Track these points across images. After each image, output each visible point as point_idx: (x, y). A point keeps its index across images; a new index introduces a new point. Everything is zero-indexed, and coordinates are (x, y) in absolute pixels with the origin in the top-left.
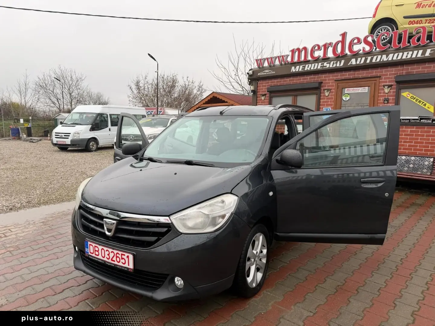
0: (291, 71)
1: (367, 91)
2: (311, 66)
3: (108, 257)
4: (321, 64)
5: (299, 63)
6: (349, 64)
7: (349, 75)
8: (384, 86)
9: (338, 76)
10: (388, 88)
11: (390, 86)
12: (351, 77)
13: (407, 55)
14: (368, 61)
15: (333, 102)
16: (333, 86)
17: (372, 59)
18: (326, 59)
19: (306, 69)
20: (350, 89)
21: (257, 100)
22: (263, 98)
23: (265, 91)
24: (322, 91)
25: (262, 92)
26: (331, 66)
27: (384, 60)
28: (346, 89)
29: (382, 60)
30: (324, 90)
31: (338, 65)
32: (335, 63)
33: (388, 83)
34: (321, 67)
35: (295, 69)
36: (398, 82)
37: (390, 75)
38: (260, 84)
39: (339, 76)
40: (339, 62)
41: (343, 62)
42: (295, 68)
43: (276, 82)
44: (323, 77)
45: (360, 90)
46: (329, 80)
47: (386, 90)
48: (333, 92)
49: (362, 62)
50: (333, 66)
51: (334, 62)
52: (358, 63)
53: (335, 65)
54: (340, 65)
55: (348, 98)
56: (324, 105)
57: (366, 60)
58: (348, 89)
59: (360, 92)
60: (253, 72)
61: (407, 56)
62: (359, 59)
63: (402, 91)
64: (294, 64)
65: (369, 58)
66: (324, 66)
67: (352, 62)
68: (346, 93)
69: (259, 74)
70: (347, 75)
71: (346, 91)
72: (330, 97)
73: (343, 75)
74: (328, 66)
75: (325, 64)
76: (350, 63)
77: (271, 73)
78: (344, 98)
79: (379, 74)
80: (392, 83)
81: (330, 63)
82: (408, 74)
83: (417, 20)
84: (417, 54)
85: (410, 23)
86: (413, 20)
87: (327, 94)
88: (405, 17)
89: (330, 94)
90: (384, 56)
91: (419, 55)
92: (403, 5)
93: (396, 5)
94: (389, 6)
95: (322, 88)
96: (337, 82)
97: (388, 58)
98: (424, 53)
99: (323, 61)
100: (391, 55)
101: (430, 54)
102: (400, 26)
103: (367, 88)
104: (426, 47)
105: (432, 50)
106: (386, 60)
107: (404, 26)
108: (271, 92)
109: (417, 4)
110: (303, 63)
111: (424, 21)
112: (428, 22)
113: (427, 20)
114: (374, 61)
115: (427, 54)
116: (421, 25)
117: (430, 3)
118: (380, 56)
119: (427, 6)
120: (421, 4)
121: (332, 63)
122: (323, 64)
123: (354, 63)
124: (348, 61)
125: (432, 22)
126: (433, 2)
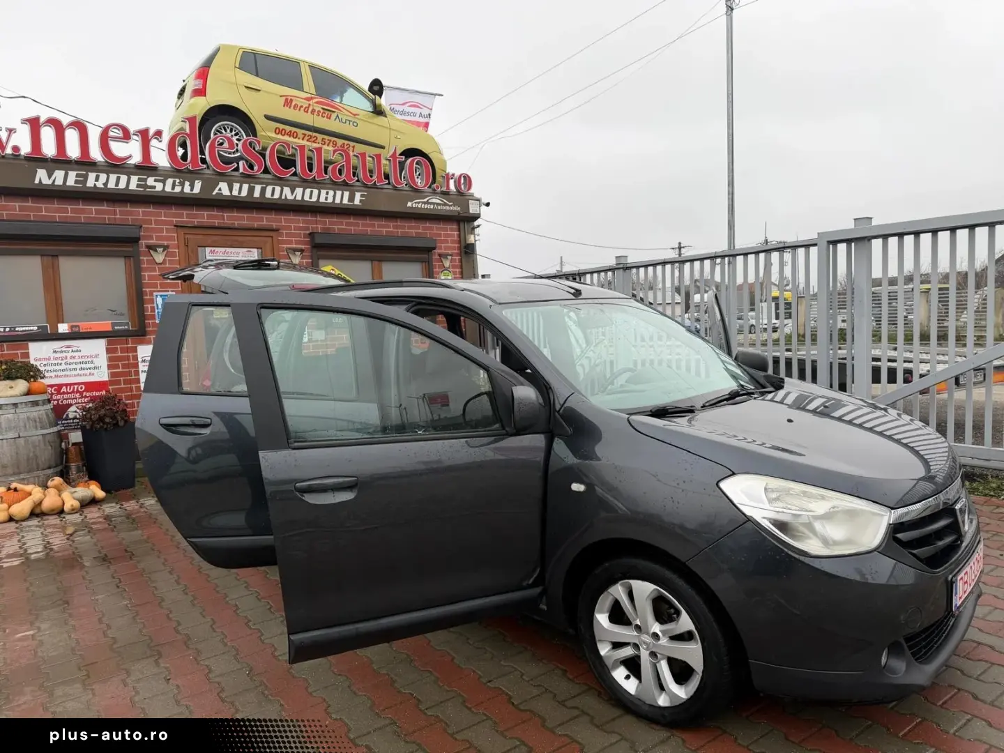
4: (139, 180)
5: (62, 162)
6: (214, 193)
7: (209, 217)
9: (181, 216)
11: (302, 251)
12: (216, 222)
16: (171, 238)
17: (263, 191)
18: (147, 168)
20: (217, 249)
24: (143, 249)
26: (168, 189)
27: (288, 198)
28: (207, 249)
30: (150, 247)
32: (177, 184)
33: (294, 246)
34: (138, 186)
36: (314, 246)
37: (296, 228)
39: (185, 216)
44: (140, 212)
45: (241, 254)
46: (159, 225)
47: (295, 260)
48: (173, 254)
51: (174, 182)
52: (235, 193)
53: (178, 189)
56: (155, 286)
57: (251, 190)
58: (213, 249)
59: (240, 258)
61: (326, 198)
62: (236, 186)
63: (320, 262)
64: (38, 160)
65: (258, 188)
66: (146, 186)
67: (220, 189)
68: (207, 257)
70: (205, 216)
71: (208, 253)
72: (167, 266)
73: (196, 216)
74: (159, 187)
76: (216, 191)
79: (274, 225)
80: (303, 247)
81: (164, 182)
82: (327, 233)
83: (288, 128)
84: (341, 198)
85: (278, 131)
86: (282, 126)
87: (159, 257)
88: (268, 118)
89: (167, 259)
90: (287, 190)
91: (345, 201)
92: (259, 90)
93: (247, 87)
94: (232, 83)
95: (143, 242)
96: (181, 231)
97: (294, 195)
98: (351, 198)
99: (141, 171)
100: (299, 191)
101: (361, 201)
102: (260, 133)
103: (255, 250)
104: (352, 188)
105: (362, 196)
106: (292, 198)
107: (267, 133)
109: (284, 98)
110: (76, 166)
111: (300, 136)
112: (307, 138)
113: (305, 135)
114: (268, 195)
115: (357, 202)
116: (296, 140)
117: (305, 104)
118: (278, 189)
119: (302, 109)
120: (291, 100)
121: (170, 182)
122: (145, 180)
123: (226, 192)
124: (209, 185)
125: (314, 142)
126: (310, 105)
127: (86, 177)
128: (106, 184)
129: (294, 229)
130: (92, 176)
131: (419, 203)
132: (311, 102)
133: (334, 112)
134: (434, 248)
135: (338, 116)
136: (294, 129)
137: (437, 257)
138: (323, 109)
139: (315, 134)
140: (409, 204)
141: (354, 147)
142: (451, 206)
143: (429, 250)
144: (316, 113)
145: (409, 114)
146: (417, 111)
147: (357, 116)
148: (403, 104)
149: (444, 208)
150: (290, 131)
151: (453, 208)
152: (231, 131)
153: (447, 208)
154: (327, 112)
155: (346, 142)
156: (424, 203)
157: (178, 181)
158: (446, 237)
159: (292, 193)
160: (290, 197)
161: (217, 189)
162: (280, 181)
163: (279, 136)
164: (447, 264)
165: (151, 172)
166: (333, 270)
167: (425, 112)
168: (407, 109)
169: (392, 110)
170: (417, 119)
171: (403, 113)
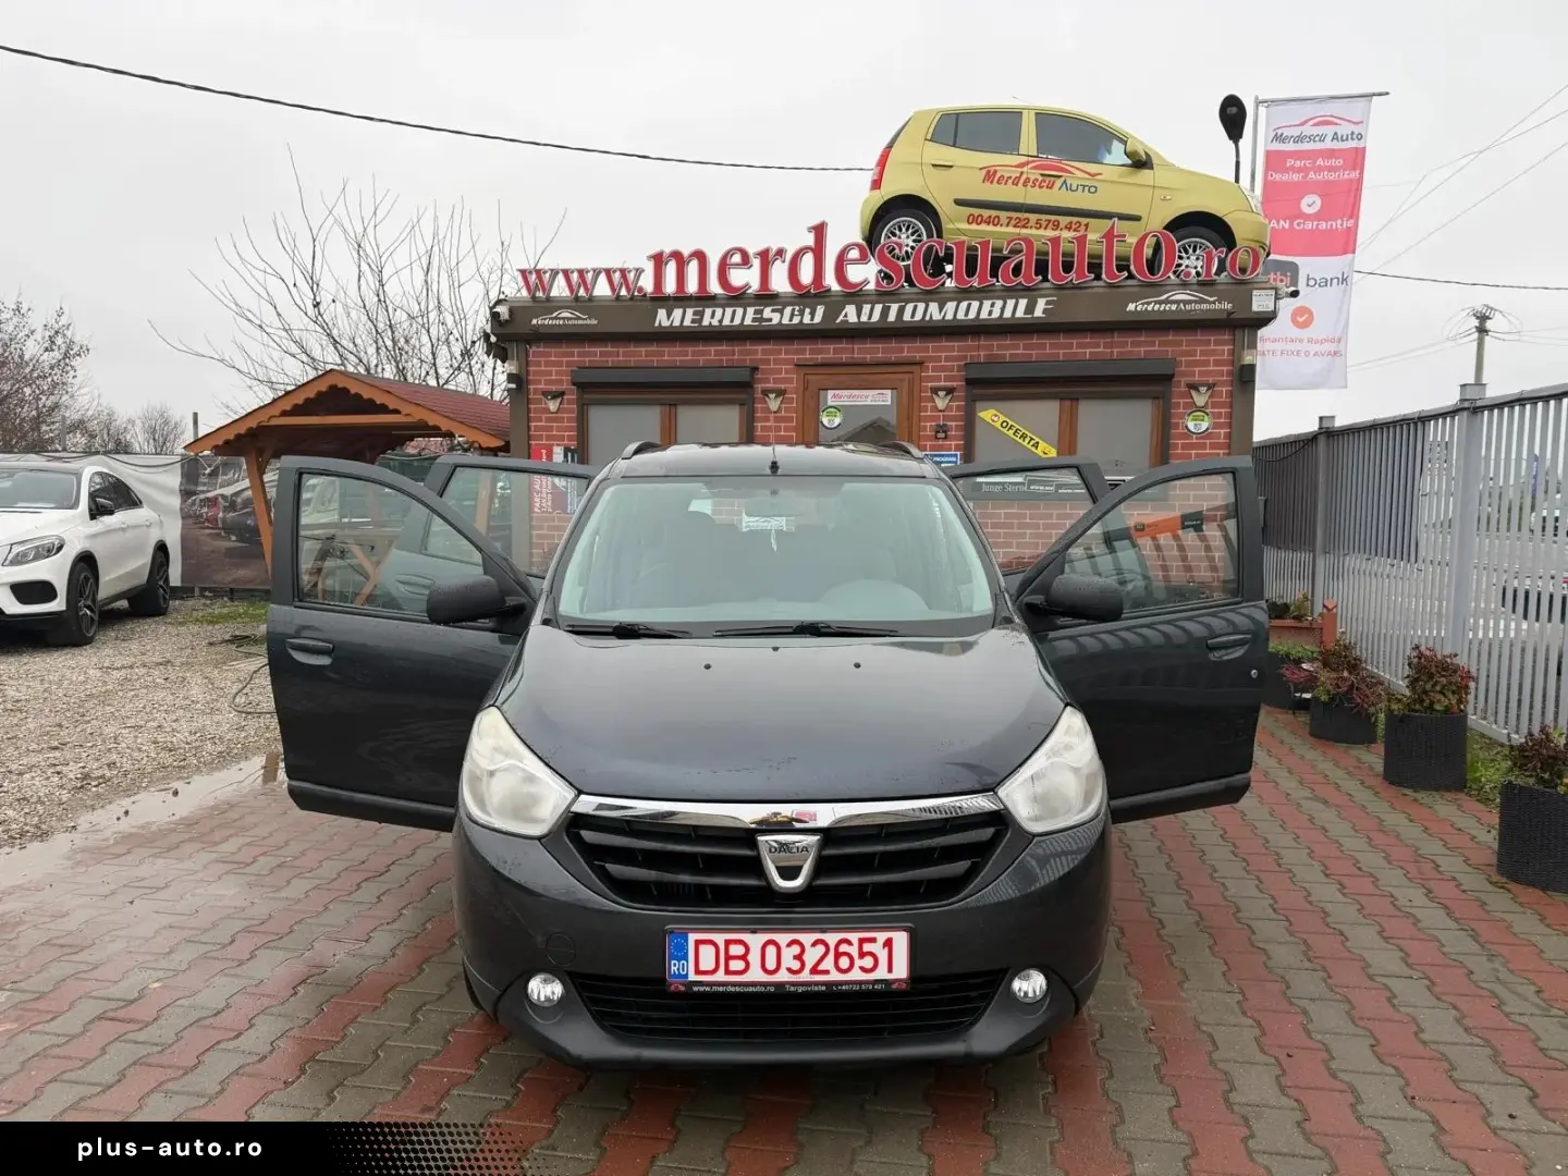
0: (657, 324)
1: (889, 403)
2: (723, 314)
3: (796, 965)
4: (756, 312)
5: (681, 299)
6: (838, 321)
7: (836, 351)
8: (935, 391)
9: (803, 352)
10: (946, 395)
11: (949, 391)
12: (844, 357)
13: (991, 310)
14: (892, 317)
15: (795, 429)
16: (790, 381)
17: (901, 311)
18: (766, 297)
19: (705, 322)
20: (841, 392)
21: (529, 410)
22: (553, 405)
23: (560, 382)
24: (758, 395)
25: (548, 382)
26: (785, 321)
27: (934, 318)
28: (829, 392)
29: (927, 318)
30: (766, 393)
31: (807, 319)
32: (796, 313)
33: (943, 383)
34: (754, 320)
35: (669, 318)
36: (970, 382)
37: (948, 359)
38: (535, 354)
39: (808, 352)
40: (808, 311)
41: (820, 310)
42: (669, 315)
43: (596, 354)
44: (758, 351)
45: (870, 398)
46: (778, 365)
47: (941, 402)
48: (791, 401)
49: (876, 317)
50: (791, 320)
51: (793, 310)
52: (864, 318)
53: (796, 320)
54: (812, 319)
55: (837, 421)
56: (767, 439)
57: (885, 312)
58: (837, 392)
59: (869, 403)
60: (511, 311)
61: (990, 313)
62: (866, 308)
63: (979, 405)
64: (660, 299)
65: (894, 308)
66: (762, 319)
67: (846, 316)
68: (830, 403)
69: (534, 322)
70: (830, 351)
71: (832, 397)
72: (782, 414)
73: (820, 352)
74: (776, 318)
75: (767, 312)
76: (841, 318)
77: (580, 322)
78: (825, 420)
79: (918, 356)
80: (956, 384)
81: (781, 312)
82: (992, 362)
83: (986, 213)
84: (1015, 309)
85: (972, 219)
86: (976, 211)
87: (774, 403)
88: (959, 202)
89: (783, 406)
90: (934, 307)
91: (1020, 313)
92: (951, 167)
93: (934, 165)
94: (917, 163)
95: (759, 387)
96: (804, 371)
97: (943, 314)
98: (1030, 309)
99: (760, 301)
100: (951, 306)
101: (1045, 311)
102: (947, 226)
103: (889, 392)
104: (1035, 293)
105: (1048, 303)
106: (940, 318)
107: (958, 227)
108: (582, 386)
109: (984, 171)
110: (693, 303)
111: (1004, 220)
112: (1013, 222)
113: (1011, 218)
114: (907, 317)
115: (1038, 313)
117: (1015, 173)
118: (921, 306)
119: (1010, 181)
120: (995, 172)
121: (788, 310)
122: (761, 312)
123: (853, 318)
125: (1024, 227)
126: (1022, 173)
127: (702, 314)
128: (721, 321)
129: (945, 361)
130: (708, 311)
131: (1148, 303)
132: (1025, 169)
133: (1061, 176)
134: (1173, 376)
135: (1065, 182)
136: (994, 213)
137: (1183, 389)
138: (1042, 175)
139: (1027, 215)
140: (1131, 307)
141: (1087, 225)
142: (1214, 302)
143: (1167, 379)
144: (1031, 183)
145: (1311, 138)
146: (1329, 131)
147: (1098, 177)
148: (1302, 124)
149: (1197, 307)
150: (990, 217)
151: (1217, 306)
152: (907, 229)
153: (1205, 306)
154: (1048, 179)
155: (1075, 219)
156: (1160, 303)
157: (797, 308)
158: (1205, 358)
159: (941, 309)
160: (937, 316)
161: (844, 313)
162: (928, 296)
163: (974, 227)
164: (1200, 399)
165: (769, 301)
166: (996, 416)
167: (1344, 130)
168: (1308, 130)
169: (1278, 138)
170: (1328, 144)
171: (1299, 139)
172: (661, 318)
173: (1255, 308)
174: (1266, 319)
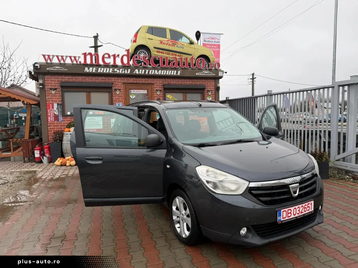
0: (85, 71)
1: (146, 93)
2: (104, 70)
3: (299, 212)
4: (112, 69)
5: (91, 65)
6: (134, 73)
7: (133, 80)
8: (157, 90)
9: (125, 80)
11: (160, 90)
12: (135, 82)
14: (147, 73)
15: (124, 99)
16: (122, 87)
17: (149, 72)
18: (115, 66)
19: (99, 71)
20: (135, 90)
21: (46, 94)
22: (53, 92)
23: (55, 86)
24: (114, 90)
25: (51, 86)
26: (121, 72)
28: (132, 90)
29: (155, 74)
30: (116, 90)
31: (126, 72)
34: (112, 71)
35: (88, 70)
36: (164, 89)
37: (159, 83)
38: (47, 78)
39: (126, 80)
40: (126, 70)
41: (129, 70)
43: (66, 79)
44: (113, 79)
45: (142, 92)
46: (118, 83)
47: (158, 93)
48: (122, 92)
49: (143, 73)
50: (122, 72)
51: (122, 70)
52: (140, 73)
53: (123, 72)
54: (127, 72)
55: (134, 97)
56: (116, 101)
57: (145, 72)
58: (133, 90)
59: (142, 93)
60: (40, 66)
61: (169, 73)
62: (141, 70)
63: (166, 94)
64: (85, 65)
65: (147, 71)
66: (114, 71)
67: (136, 72)
68: (132, 93)
69: (48, 69)
70: (131, 80)
71: (132, 91)
72: (120, 95)
73: (129, 80)
74: (118, 71)
75: (116, 70)
76: (134, 72)
77: (62, 70)
78: (131, 97)
79: (152, 82)
80: (161, 89)
82: (169, 84)
83: (161, 51)
84: (174, 73)
85: (158, 52)
86: (159, 50)
87: (118, 93)
88: (155, 48)
89: (120, 93)
90: (156, 71)
91: (175, 74)
92: (152, 39)
93: (148, 39)
94: (145, 38)
95: (113, 88)
96: (125, 85)
97: (158, 73)
98: (177, 73)
99: (113, 67)
100: (160, 71)
101: (180, 74)
102: (152, 53)
103: (146, 90)
104: (178, 69)
105: (180, 72)
106: (158, 74)
107: (154, 53)
108: (62, 87)
109: (160, 41)
110: (95, 66)
111: (165, 53)
112: (167, 54)
113: (166, 53)
114: (150, 73)
115: (179, 74)
116: (163, 55)
117: (167, 42)
118: (153, 71)
119: (166, 44)
120: (162, 42)
121: (121, 70)
122: (114, 69)
123: (137, 73)
124: (133, 70)
125: (169, 55)
126: (168, 43)
127: (98, 69)
128: (103, 71)
129: (158, 84)
130: (100, 69)
131: (200, 73)
132: (169, 42)
133: (176, 44)
134: (205, 89)
135: (177, 45)
136: (162, 51)
137: (206, 91)
138: (172, 43)
139: (169, 52)
140: (197, 74)
141: (182, 56)
142: (212, 74)
143: (204, 89)
144: (170, 45)
145: (210, 42)
146: (213, 40)
147: (184, 45)
148: (209, 38)
149: (209, 74)
150: (162, 52)
151: (213, 74)
152: (143, 53)
153: (210, 75)
154: (174, 45)
155: (180, 54)
156: (202, 73)
157: (123, 69)
158: (210, 85)
159: (158, 72)
160: (157, 73)
161: (135, 71)
162: (154, 68)
163: (158, 54)
164: (210, 94)
165: (116, 67)
166: (170, 96)
167: (216, 40)
168: (210, 40)
169: (205, 41)
170: (213, 43)
171: (208, 41)
172: (86, 70)
173: (219, 75)
174: (221, 77)
